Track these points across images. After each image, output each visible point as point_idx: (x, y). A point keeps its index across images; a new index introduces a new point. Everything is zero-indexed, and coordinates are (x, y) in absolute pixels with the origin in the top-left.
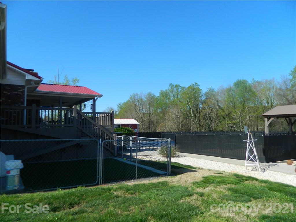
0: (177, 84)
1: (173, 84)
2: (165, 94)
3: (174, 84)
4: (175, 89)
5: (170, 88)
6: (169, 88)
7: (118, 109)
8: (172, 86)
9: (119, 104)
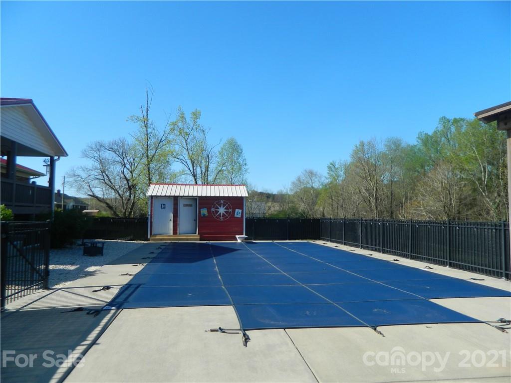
0: (457, 117)
1: (448, 118)
2: (429, 141)
3: (451, 117)
4: (453, 129)
5: (441, 127)
6: (439, 126)
7: (328, 173)
8: (445, 121)
9: (331, 164)
